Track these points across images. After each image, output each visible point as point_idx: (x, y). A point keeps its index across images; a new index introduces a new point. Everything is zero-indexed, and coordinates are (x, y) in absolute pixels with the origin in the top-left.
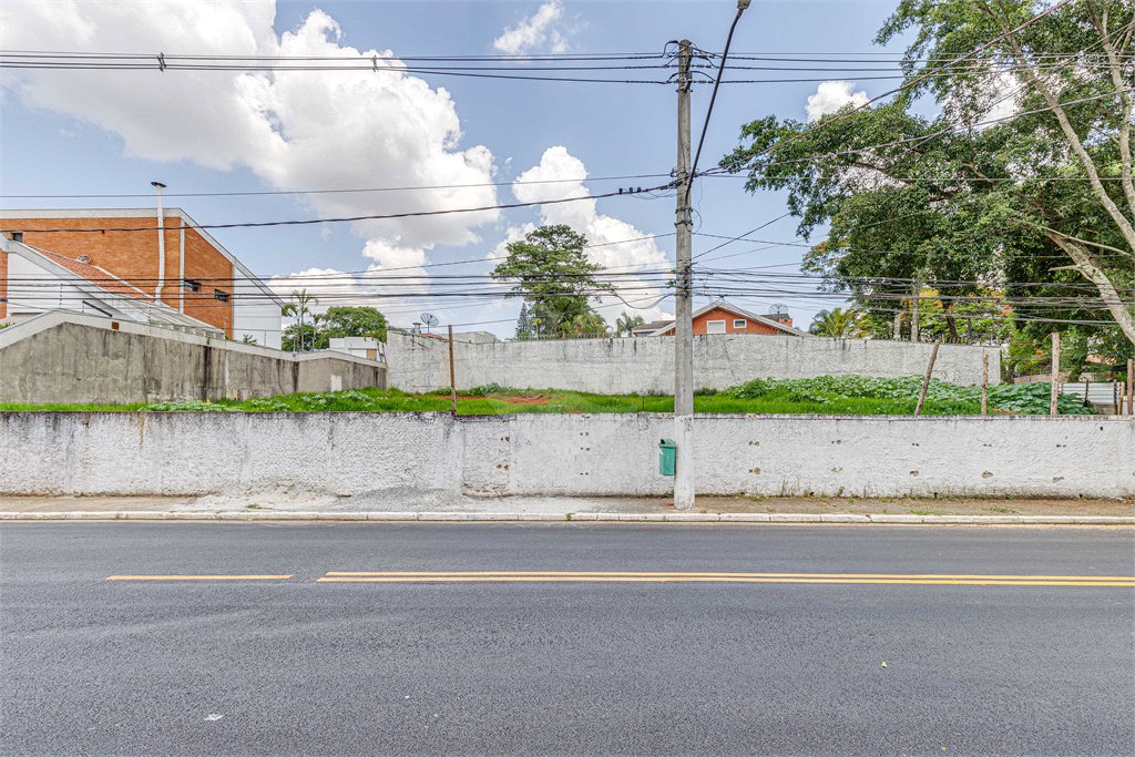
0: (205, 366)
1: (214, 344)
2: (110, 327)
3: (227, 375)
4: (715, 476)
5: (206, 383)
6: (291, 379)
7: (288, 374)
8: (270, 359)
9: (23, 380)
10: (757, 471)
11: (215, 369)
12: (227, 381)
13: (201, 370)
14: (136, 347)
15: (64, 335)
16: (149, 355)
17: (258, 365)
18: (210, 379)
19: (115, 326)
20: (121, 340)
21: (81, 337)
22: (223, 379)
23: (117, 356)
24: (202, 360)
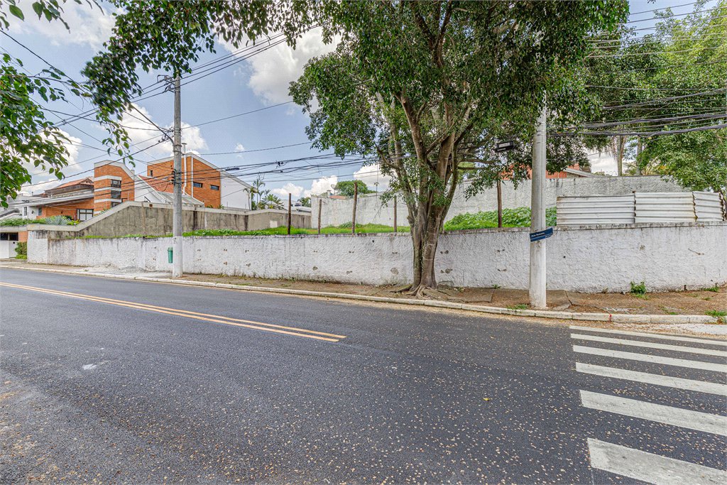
0: (194, 219)
1: (199, 209)
2: (148, 206)
3: (206, 223)
4: (213, 265)
5: (195, 226)
6: (243, 224)
7: (242, 221)
8: (230, 215)
9: (115, 228)
10: (226, 263)
11: (199, 220)
12: (206, 225)
13: (192, 221)
14: (160, 214)
15: (130, 210)
16: (166, 216)
17: (223, 217)
18: (197, 225)
19: (151, 205)
20: (154, 211)
21: (136, 211)
22: (204, 225)
23: (152, 217)
24: (192, 217)
